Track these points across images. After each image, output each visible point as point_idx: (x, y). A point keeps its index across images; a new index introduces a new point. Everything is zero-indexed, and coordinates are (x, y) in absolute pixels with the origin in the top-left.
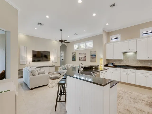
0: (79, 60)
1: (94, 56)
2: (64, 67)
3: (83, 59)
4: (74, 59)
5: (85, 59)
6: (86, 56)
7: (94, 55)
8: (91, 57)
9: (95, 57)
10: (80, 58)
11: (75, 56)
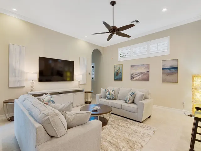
0: (132, 78)
1: (173, 70)
2: (107, 93)
3: (140, 76)
4: (118, 77)
5: (145, 77)
6: (149, 72)
7: (172, 68)
8: (163, 73)
9: (177, 72)
10: (132, 74)
11: (120, 72)
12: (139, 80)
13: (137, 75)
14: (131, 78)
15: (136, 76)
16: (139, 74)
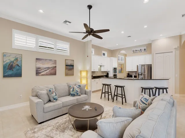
3: (48, 71)
5: (53, 71)
6: (56, 67)
10: (38, 69)
11: (18, 65)
12: (47, 75)
13: (45, 70)
14: (37, 73)
15: (43, 70)
16: (46, 69)
